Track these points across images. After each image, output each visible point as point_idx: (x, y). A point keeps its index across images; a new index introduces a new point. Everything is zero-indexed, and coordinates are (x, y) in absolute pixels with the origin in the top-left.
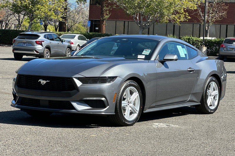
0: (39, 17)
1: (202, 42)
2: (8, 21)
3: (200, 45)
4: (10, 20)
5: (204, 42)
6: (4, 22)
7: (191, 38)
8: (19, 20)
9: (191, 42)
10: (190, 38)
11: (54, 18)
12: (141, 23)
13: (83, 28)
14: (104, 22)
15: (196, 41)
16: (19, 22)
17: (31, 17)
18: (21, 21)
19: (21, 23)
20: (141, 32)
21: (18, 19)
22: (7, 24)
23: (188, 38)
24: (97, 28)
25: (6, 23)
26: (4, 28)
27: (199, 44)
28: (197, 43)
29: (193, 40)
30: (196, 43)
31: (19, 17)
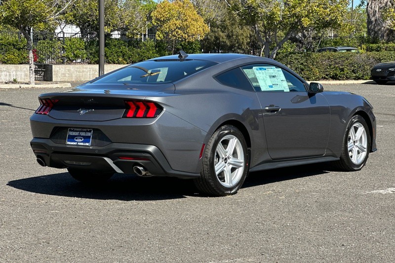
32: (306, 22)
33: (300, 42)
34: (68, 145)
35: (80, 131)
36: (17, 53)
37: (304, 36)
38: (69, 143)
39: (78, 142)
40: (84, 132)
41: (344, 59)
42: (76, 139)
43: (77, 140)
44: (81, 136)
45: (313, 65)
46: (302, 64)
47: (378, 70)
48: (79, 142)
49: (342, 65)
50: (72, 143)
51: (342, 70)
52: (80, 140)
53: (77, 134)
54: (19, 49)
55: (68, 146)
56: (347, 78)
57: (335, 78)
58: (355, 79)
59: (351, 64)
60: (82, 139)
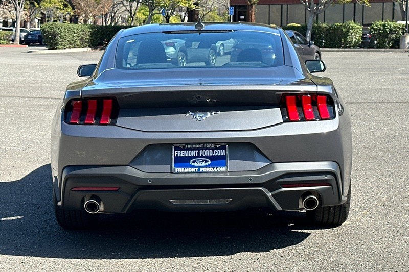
0: (162, 4)
1: (404, 29)
2: (115, 14)
3: (402, 34)
4: (116, 11)
5: (407, 29)
6: (109, 15)
7: (388, 24)
8: (131, 10)
9: (387, 30)
10: (386, 23)
11: (184, 4)
12: (312, 6)
13: (218, 17)
14: (254, 7)
15: (395, 27)
16: (131, 14)
17: (151, 6)
18: (133, 13)
19: (134, 15)
20: (312, 18)
21: (129, 9)
22: (112, 18)
23: (383, 23)
24: (242, 17)
25: (112, 16)
26: (109, 24)
27: (400, 32)
28: (397, 30)
29: (390, 26)
30: (395, 31)
31: (131, 6)
34: (178, 173)
35: (199, 149)
38: (180, 170)
39: (199, 167)
40: (209, 149)
42: (194, 162)
43: (195, 164)
44: (202, 156)
48: (203, 167)
50: (187, 170)
52: (204, 164)
53: (193, 153)
55: (176, 176)
60: (206, 162)
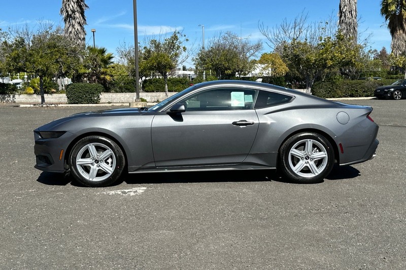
32: (330, 63)
33: (347, 75)
36: (182, 85)
37: (350, 71)
41: (357, 84)
45: (336, 88)
46: (329, 88)
47: (378, 91)
49: (356, 88)
51: (357, 91)
54: (183, 84)
56: (360, 96)
57: (352, 96)
58: (366, 97)
59: (362, 88)
